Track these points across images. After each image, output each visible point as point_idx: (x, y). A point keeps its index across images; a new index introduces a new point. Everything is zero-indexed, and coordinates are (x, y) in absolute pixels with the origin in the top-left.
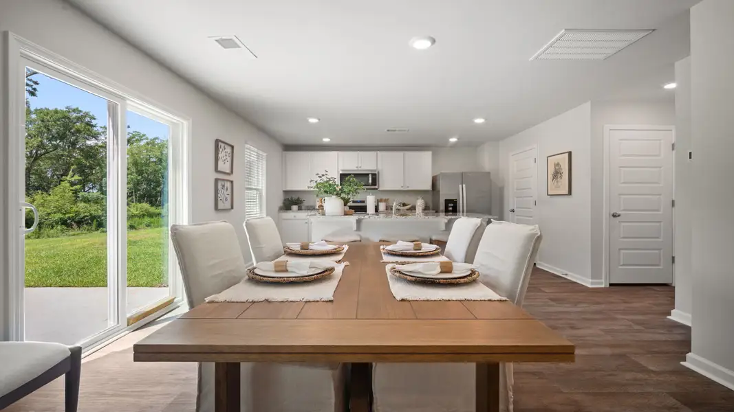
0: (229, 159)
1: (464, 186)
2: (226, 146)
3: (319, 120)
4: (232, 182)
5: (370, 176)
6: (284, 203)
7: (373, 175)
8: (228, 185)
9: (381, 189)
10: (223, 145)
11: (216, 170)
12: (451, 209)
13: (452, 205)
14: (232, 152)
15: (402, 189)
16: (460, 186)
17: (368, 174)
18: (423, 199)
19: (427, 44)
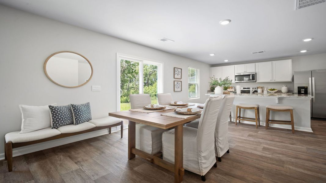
0: (180, 74)
1: (313, 78)
2: (178, 69)
3: (215, 54)
4: (181, 81)
5: (251, 75)
6: (211, 89)
7: (252, 75)
8: (180, 83)
9: (257, 82)
10: (177, 69)
11: (174, 78)
12: (303, 92)
13: (304, 90)
14: (181, 71)
15: (271, 81)
16: (310, 79)
17: (250, 75)
18: (286, 86)
19: (227, 22)
